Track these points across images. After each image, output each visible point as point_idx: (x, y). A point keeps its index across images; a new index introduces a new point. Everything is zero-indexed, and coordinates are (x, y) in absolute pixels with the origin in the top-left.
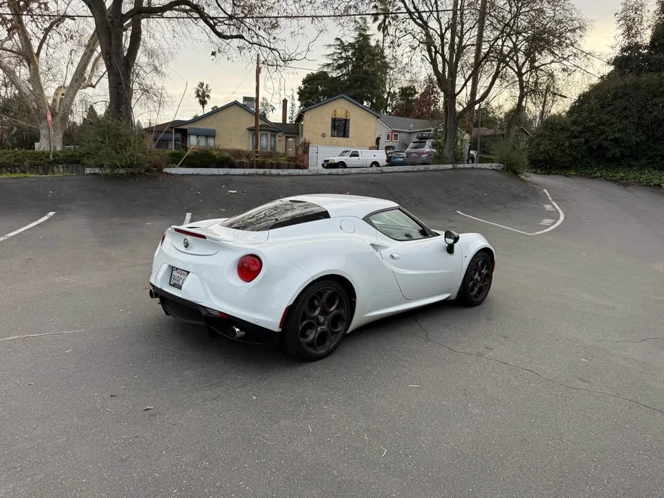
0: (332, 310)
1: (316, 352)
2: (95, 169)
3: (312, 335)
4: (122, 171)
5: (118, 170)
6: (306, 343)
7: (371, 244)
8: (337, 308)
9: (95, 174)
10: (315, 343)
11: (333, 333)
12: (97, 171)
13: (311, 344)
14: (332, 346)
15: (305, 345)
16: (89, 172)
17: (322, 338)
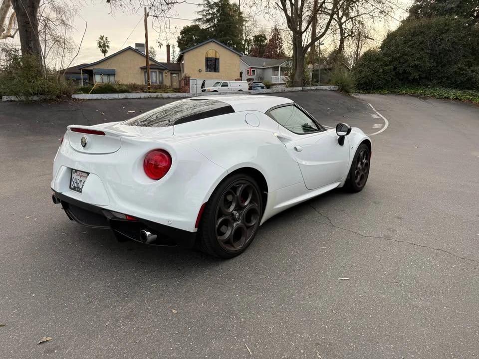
0: (246, 204)
1: (232, 249)
2: (10, 97)
3: (228, 233)
4: (35, 98)
5: (32, 97)
6: (222, 241)
7: (278, 137)
8: (250, 202)
9: (11, 101)
10: (232, 240)
11: (248, 227)
12: (13, 98)
13: (228, 242)
14: (248, 241)
15: (222, 243)
16: (6, 100)
17: (238, 234)
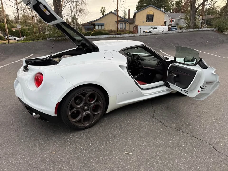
0: (92, 102)
1: (83, 125)
3: (79, 117)
4: (60, 38)
7: (119, 66)
8: (96, 102)
11: (94, 115)
12: (51, 39)
13: (79, 122)
14: (94, 121)
15: (74, 123)
16: (48, 39)
